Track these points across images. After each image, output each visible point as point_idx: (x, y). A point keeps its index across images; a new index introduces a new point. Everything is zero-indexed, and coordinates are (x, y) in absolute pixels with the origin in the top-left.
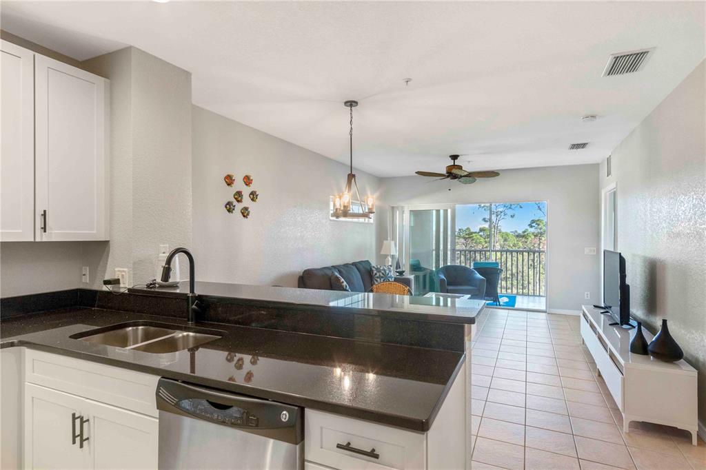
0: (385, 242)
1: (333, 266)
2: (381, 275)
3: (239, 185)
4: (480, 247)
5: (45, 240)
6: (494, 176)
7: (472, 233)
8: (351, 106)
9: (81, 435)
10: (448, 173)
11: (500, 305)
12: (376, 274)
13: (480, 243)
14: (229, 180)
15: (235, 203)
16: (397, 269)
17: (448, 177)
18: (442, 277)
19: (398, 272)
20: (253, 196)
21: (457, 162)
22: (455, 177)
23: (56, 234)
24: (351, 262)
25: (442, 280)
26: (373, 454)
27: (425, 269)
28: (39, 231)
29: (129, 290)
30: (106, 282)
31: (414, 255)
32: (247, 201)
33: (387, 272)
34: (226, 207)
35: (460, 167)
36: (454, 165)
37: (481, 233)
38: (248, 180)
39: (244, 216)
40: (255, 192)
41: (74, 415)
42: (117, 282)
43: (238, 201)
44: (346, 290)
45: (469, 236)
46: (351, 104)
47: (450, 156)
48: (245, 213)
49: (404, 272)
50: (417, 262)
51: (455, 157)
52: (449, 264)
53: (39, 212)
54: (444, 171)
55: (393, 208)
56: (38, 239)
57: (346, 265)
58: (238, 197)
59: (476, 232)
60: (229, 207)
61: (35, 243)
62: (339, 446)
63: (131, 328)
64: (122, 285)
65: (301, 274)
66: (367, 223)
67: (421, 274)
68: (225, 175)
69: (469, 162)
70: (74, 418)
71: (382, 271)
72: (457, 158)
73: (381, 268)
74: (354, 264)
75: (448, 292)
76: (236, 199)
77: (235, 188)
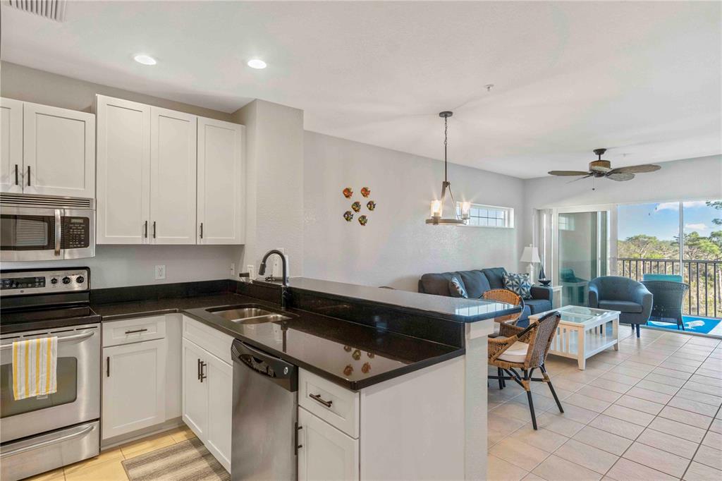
0: (526, 248)
1: (457, 272)
2: (514, 283)
3: (357, 196)
4: (712, 258)
5: (202, 244)
6: (654, 170)
7: (698, 239)
8: (446, 116)
9: (202, 374)
10: (591, 170)
11: (683, 329)
12: (508, 282)
13: (712, 252)
14: (348, 193)
15: (353, 212)
16: (540, 278)
17: (591, 174)
18: (594, 289)
19: (540, 282)
20: (371, 205)
21: (603, 157)
22: (600, 174)
23: (209, 240)
24: (481, 269)
25: (592, 293)
26: (329, 404)
27: (581, 280)
28: (199, 237)
29: (253, 281)
30: (241, 275)
31: (565, 264)
32: (364, 210)
33: (522, 280)
34: (344, 216)
35: (607, 164)
36: (600, 161)
37: (715, 239)
38: (365, 192)
39: (362, 224)
40: (373, 202)
41: (199, 360)
42: (247, 275)
43: (356, 211)
44: (461, 296)
45: (694, 242)
46: (446, 114)
47: (594, 151)
48: (363, 221)
49: (549, 281)
50: (570, 272)
51: (600, 152)
52: (609, 275)
53: (199, 225)
54: (587, 169)
55: (539, 211)
56: (198, 243)
57: (473, 272)
58: (356, 206)
59: (704, 238)
60: (348, 216)
61: (196, 246)
62: (311, 396)
63: (247, 309)
64: (250, 278)
65: (420, 279)
66: (506, 229)
67: (575, 285)
68: (345, 188)
69: (625, 155)
70: (199, 362)
71: (516, 280)
72: (603, 153)
73: (515, 276)
74: (484, 271)
75: (598, 308)
76: (354, 209)
77: (353, 199)
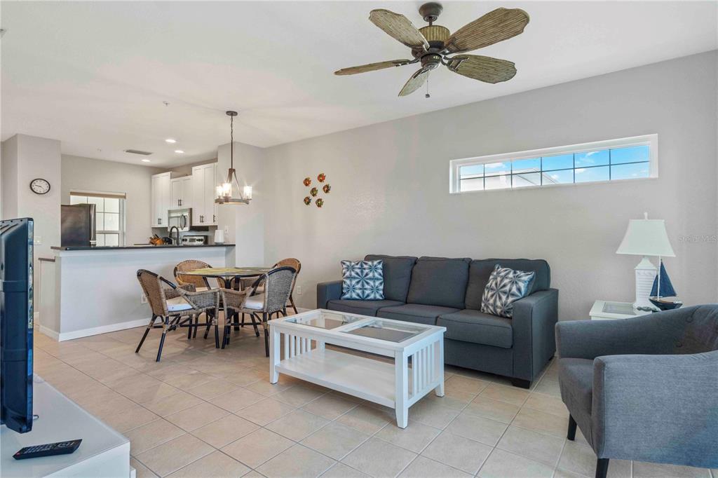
3: (315, 183)
14: (307, 182)
15: (311, 197)
20: (326, 188)
32: (321, 194)
34: (305, 201)
38: (322, 178)
39: (318, 206)
40: (328, 186)
46: (232, 114)
48: (319, 203)
58: (314, 192)
68: (304, 179)
76: (312, 194)
77: (311, 186)
